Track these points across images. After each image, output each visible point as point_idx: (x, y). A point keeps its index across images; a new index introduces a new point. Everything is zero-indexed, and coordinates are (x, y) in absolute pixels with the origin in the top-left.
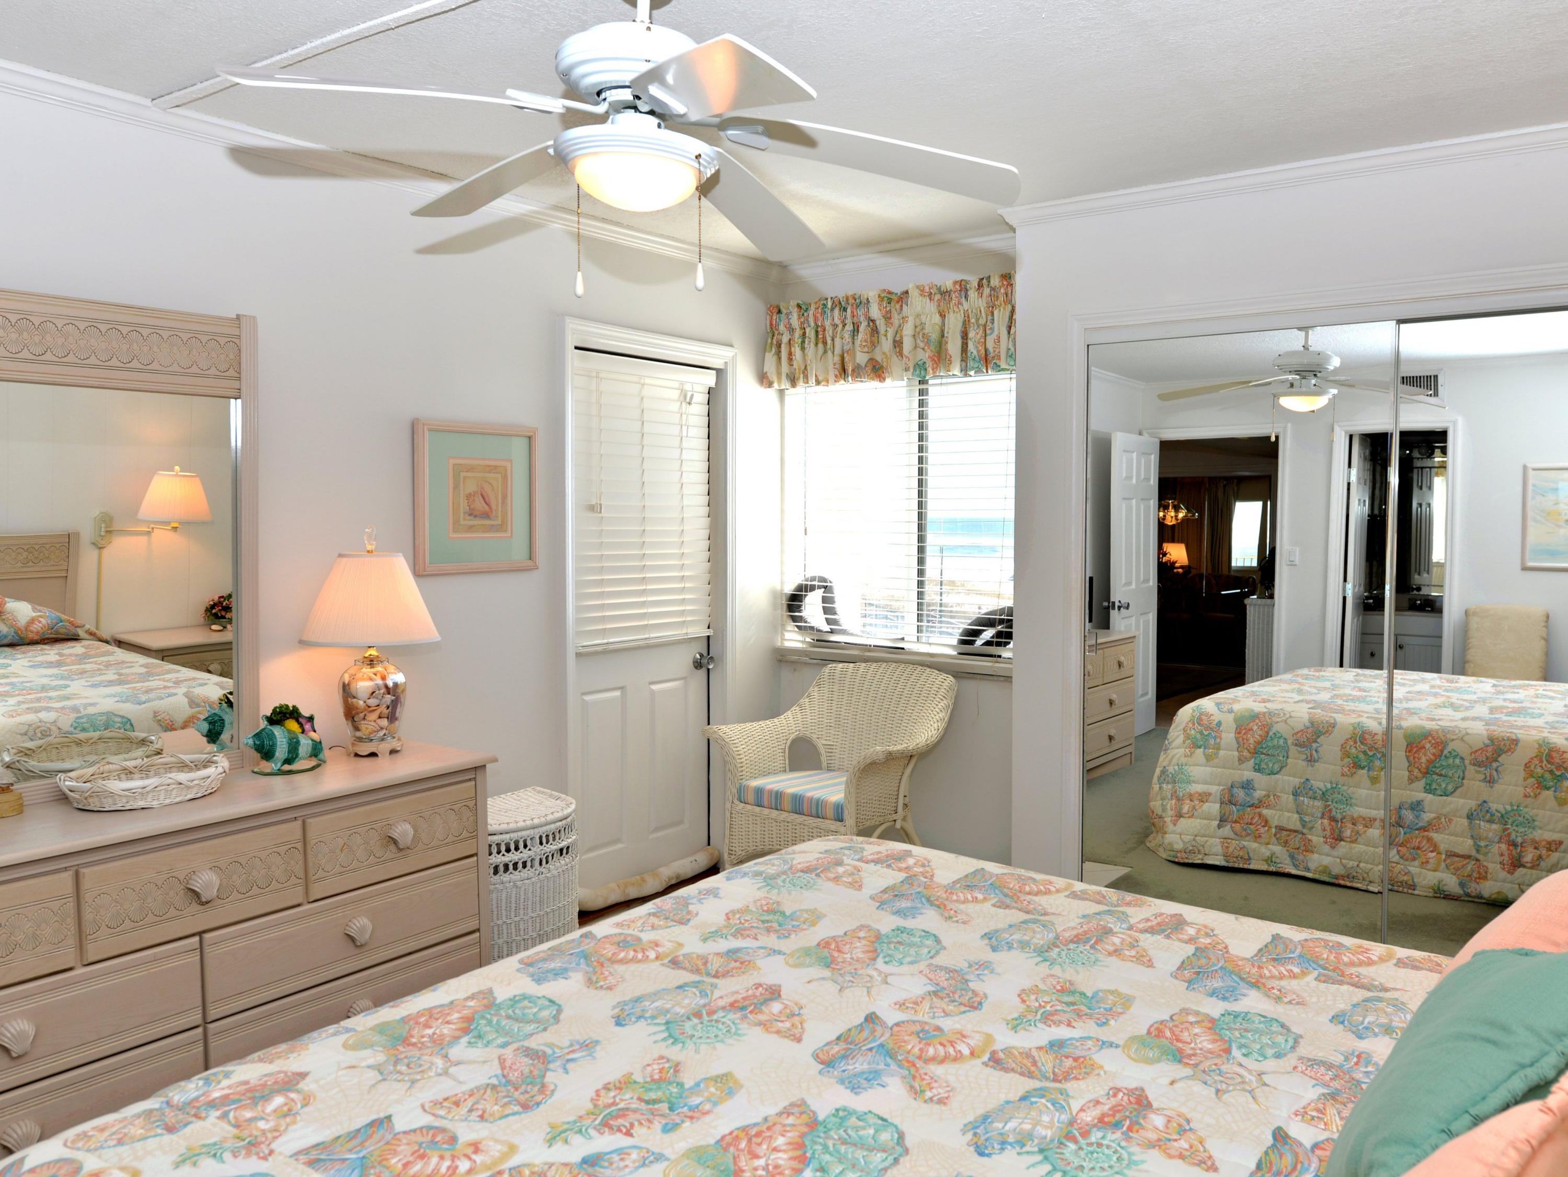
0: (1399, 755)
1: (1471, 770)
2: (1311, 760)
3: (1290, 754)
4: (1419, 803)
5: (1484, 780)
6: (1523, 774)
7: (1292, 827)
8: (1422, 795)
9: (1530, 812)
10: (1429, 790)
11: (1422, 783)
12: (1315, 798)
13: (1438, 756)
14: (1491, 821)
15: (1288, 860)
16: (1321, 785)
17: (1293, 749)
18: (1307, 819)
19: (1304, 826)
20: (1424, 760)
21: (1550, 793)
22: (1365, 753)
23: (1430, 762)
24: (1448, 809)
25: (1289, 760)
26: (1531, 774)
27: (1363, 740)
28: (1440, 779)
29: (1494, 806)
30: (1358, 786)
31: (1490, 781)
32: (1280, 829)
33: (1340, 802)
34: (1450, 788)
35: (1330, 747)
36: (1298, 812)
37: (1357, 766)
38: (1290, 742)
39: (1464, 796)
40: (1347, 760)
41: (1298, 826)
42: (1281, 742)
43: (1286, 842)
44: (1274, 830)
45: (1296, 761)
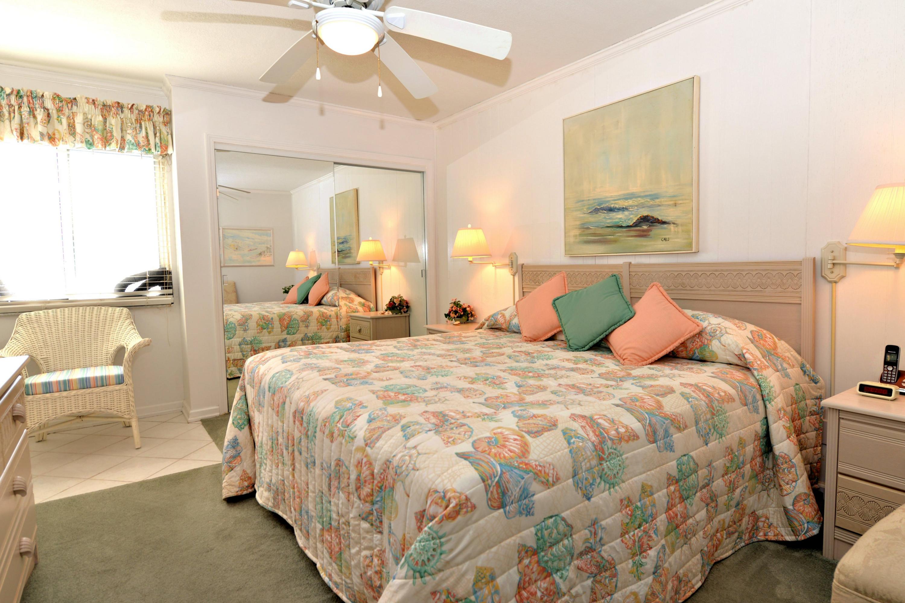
0: (277, 324)
1: (301, 323)
2: (245, 330)
3: (237, 329)
4: (285, 339)
5: (305, 327)
6: (316, 322)
7: (239, 358)
8: (286, 336)
9: (320, 334)
10: (288, 334)
11: (286, 332)
12: (248, 344)
13: (290, 321)
14: (308, 340)
15: (238, 372)
16: (250, 339)
17: (238, 327)
18: (245, 353)
19: (244, 356)
20: (285, 323)
21: (324, 327)
22: (265, 323)
23: (288, 323)
24: (295, 339)
25: (237, 332)
26: (318, 322)
27: (264, 319)
28: (291, 329)
29: (309, 335)
30: (263, 336)
31: (307, 327)
32: (234, 360)
33: (258, 343)
34: (295, 331)
35: (252, 324)
36: (241, 352)
37: (263, 328)
38: (236, 325)
39: (300, 333)
40: (259, 327)
41: (242, 357)
42: (233, 325)
43: (237, 365)
44: (232, 361)
45: (240, 332)
